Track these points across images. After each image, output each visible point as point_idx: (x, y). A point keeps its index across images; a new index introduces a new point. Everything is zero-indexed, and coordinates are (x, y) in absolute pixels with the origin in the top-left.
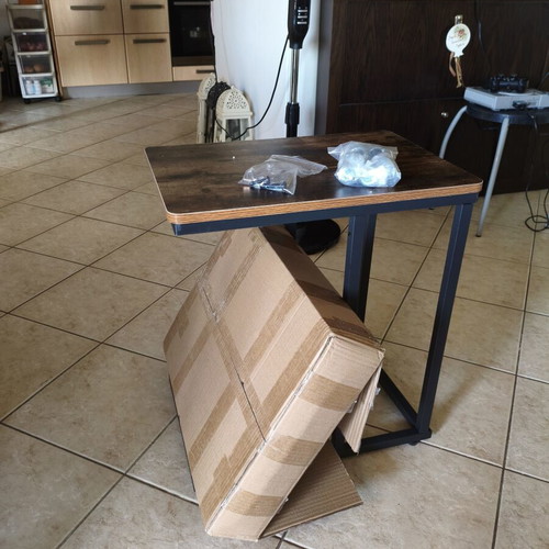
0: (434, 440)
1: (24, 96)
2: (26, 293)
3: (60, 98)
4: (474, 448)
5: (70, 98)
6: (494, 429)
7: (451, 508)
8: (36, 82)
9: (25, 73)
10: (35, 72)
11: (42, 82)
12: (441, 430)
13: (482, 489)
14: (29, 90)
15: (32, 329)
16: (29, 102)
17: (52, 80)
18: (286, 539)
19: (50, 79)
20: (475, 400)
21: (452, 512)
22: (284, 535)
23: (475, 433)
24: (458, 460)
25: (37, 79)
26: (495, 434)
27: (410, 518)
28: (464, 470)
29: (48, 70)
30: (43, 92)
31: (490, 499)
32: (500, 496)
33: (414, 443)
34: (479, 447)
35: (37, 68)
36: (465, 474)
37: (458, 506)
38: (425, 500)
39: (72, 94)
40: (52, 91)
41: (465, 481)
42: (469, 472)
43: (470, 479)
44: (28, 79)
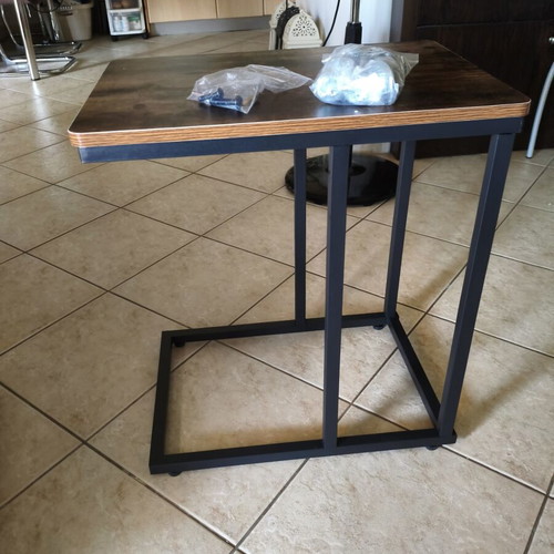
0: (461, 446)
1: (112, 33)
2: (51, 233)
3: (147, 35)
4: (512, 463)
5: (158, 36)
6: (546, 441)
7: (461, 541)
8: (124, 18)
9: (114, 8)
10: (122, 8)
11: (130, 18)
12: (473, 434)
13: (509, 520)
14: (117, 27)
15: (43, 271)
16: (116, 39)
17: (139, 16)
18: (240, 548)
19: (138, 15)
20: (528, 399)
21: (461, 545)
22: (239, 543)
23: (517, 443)
24: (486, 476)
25: (125, 14)
26: (545, 448)
27: (403, 546)
28: (491, 491)
29: (136, 6)
30: (131, 29)
31: (518, 535)
32: (533, 532)
33: (432, 447)
34: (518, 462)
35: (125, 4)
36: (490, 497)
37: (472, 539)
38: (428, 524)
39: (159, 30)
40: (140, 28)
41: (489, 506)
42: (498, 494)
43: (497, 504)
44: (115, 15)
